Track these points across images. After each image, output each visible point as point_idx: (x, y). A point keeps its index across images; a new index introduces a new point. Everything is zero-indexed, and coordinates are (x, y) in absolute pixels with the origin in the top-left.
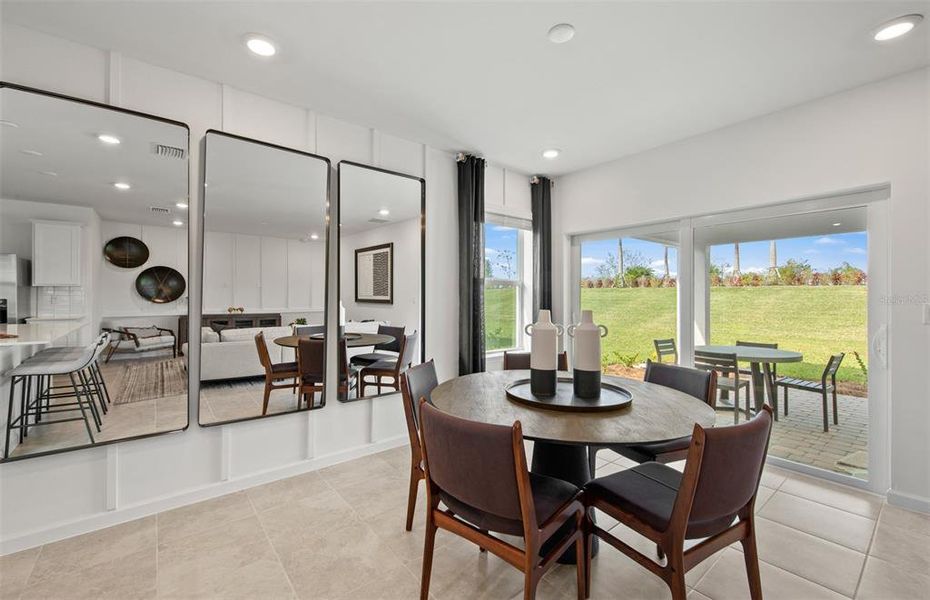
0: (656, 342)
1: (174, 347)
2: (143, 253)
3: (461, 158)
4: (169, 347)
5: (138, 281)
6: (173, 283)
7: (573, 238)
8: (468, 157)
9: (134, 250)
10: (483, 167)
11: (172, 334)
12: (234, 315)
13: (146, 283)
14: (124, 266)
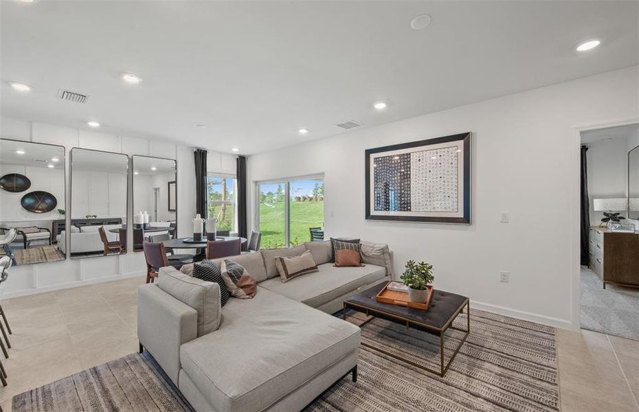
0: (310, 229)
1: (50, 238)
2: (27, 183)
3: (195, 150)
4: (46, 239)
5: (23, 200)
6: (49, 201)
7: (256, 182)
8: (198, 150)
9: (20, 182)
10: (206, 153)
11: (48, 230)
12: (89, 220)
13: (29, 201)
14: (13, 191)
